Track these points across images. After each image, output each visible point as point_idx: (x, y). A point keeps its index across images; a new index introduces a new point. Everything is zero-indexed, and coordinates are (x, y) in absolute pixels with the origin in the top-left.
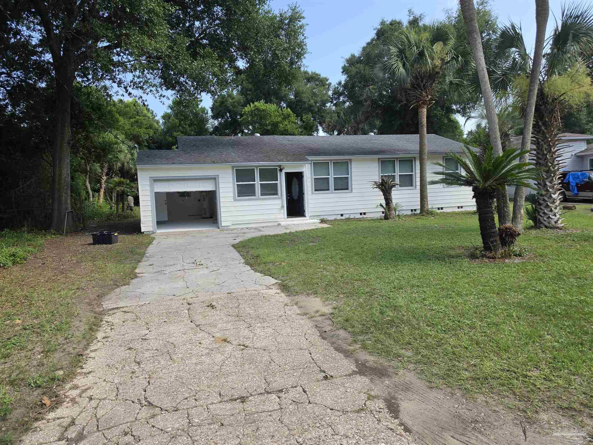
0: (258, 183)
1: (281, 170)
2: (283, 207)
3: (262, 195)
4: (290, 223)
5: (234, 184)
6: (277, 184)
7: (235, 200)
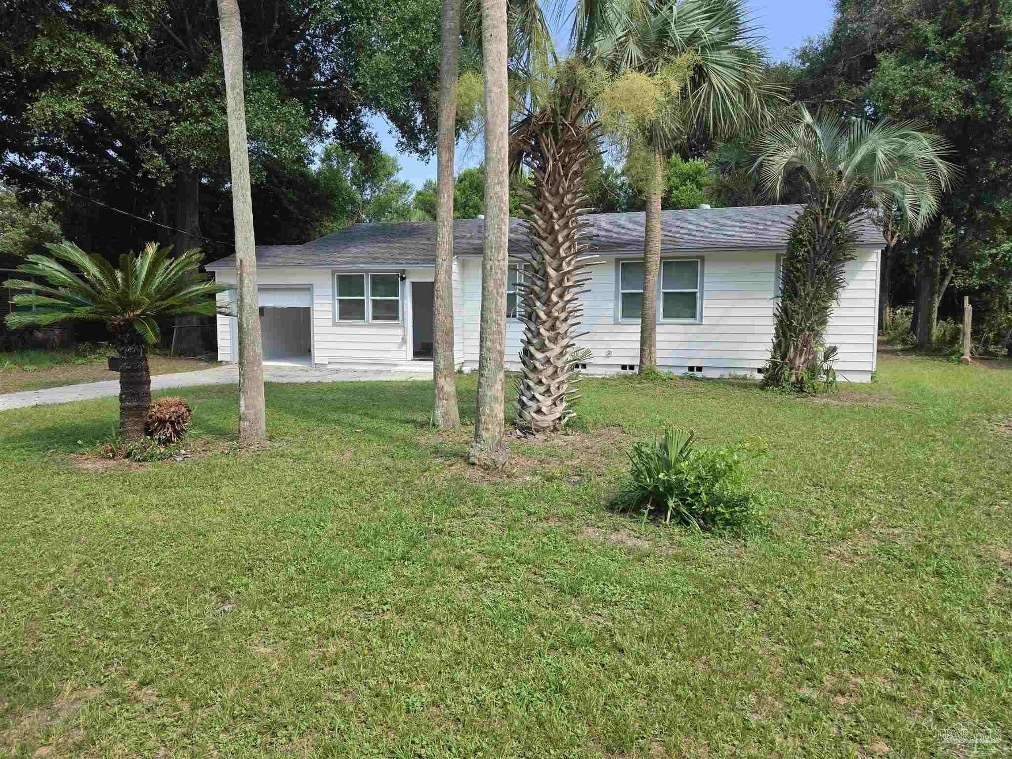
0: (368, 299)
1: (403, 279)
2: (404, 340)
3: (375, 318)
4: (417, 369)
5: (333, 299)
6: (398, 301)
7: (335, 324)
